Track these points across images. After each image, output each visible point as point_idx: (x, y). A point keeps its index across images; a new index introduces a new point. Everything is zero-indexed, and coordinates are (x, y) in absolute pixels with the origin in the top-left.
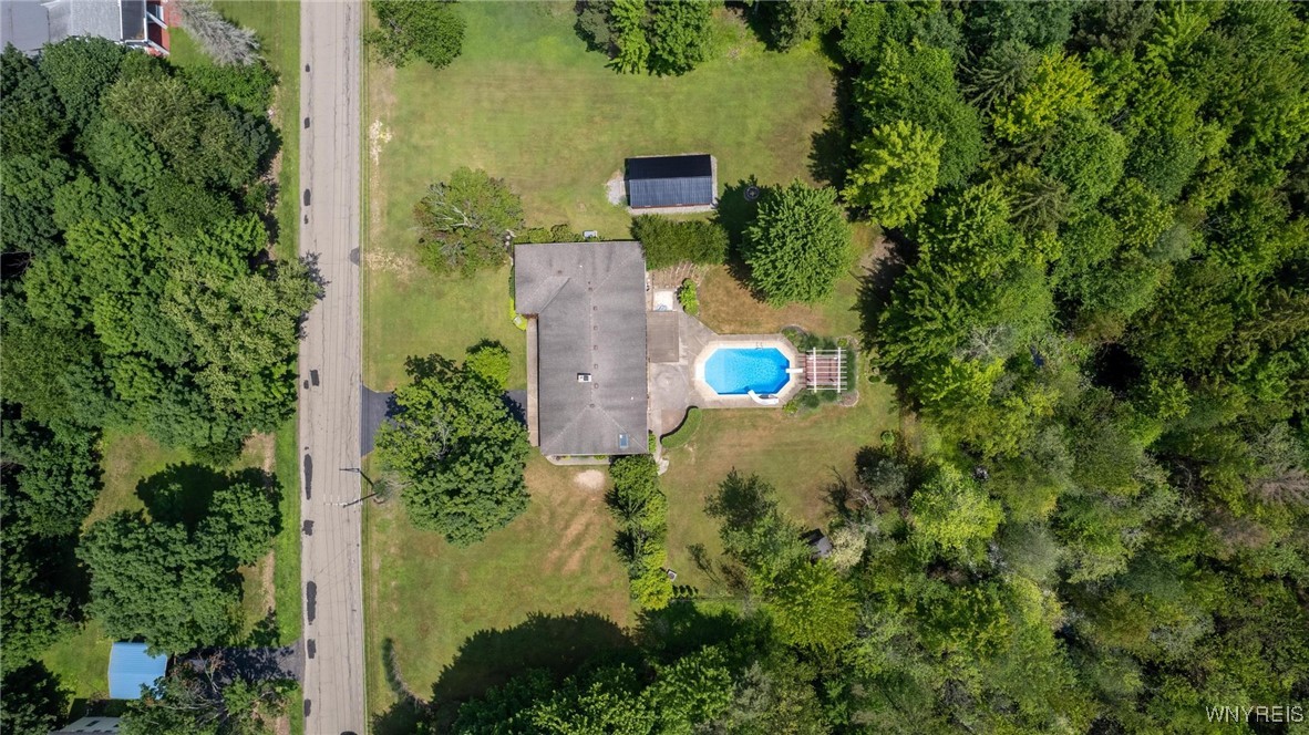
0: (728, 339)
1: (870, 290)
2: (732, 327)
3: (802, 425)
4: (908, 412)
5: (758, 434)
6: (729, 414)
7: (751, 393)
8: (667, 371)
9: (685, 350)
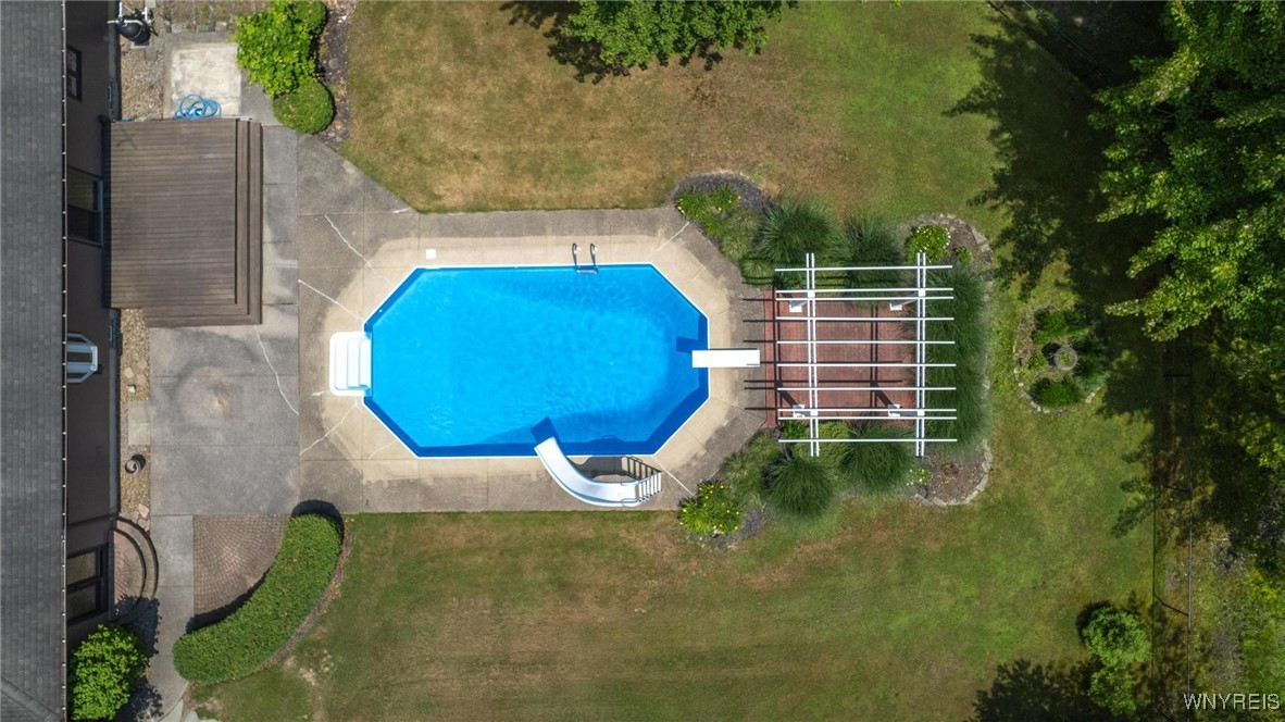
0: (459, 231)
1: (1029, 30)
2: (474, 183)
3: (758, 581)
4: (1192, 529)
5: (577, 617)
6: (458, 537)
7: (549, 451)
8: (214, 363)
9: (288, 277)
